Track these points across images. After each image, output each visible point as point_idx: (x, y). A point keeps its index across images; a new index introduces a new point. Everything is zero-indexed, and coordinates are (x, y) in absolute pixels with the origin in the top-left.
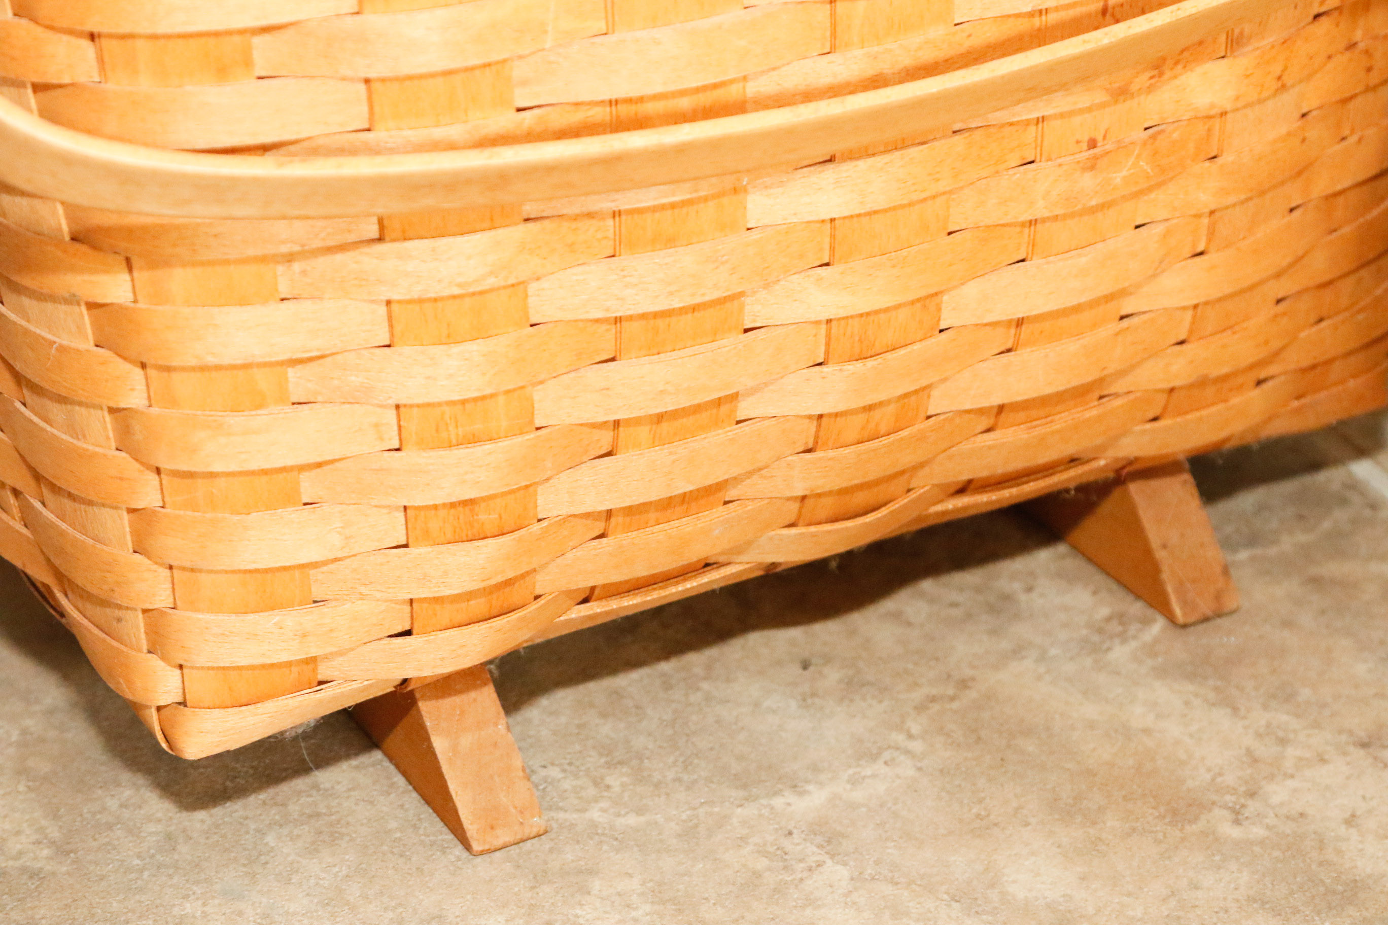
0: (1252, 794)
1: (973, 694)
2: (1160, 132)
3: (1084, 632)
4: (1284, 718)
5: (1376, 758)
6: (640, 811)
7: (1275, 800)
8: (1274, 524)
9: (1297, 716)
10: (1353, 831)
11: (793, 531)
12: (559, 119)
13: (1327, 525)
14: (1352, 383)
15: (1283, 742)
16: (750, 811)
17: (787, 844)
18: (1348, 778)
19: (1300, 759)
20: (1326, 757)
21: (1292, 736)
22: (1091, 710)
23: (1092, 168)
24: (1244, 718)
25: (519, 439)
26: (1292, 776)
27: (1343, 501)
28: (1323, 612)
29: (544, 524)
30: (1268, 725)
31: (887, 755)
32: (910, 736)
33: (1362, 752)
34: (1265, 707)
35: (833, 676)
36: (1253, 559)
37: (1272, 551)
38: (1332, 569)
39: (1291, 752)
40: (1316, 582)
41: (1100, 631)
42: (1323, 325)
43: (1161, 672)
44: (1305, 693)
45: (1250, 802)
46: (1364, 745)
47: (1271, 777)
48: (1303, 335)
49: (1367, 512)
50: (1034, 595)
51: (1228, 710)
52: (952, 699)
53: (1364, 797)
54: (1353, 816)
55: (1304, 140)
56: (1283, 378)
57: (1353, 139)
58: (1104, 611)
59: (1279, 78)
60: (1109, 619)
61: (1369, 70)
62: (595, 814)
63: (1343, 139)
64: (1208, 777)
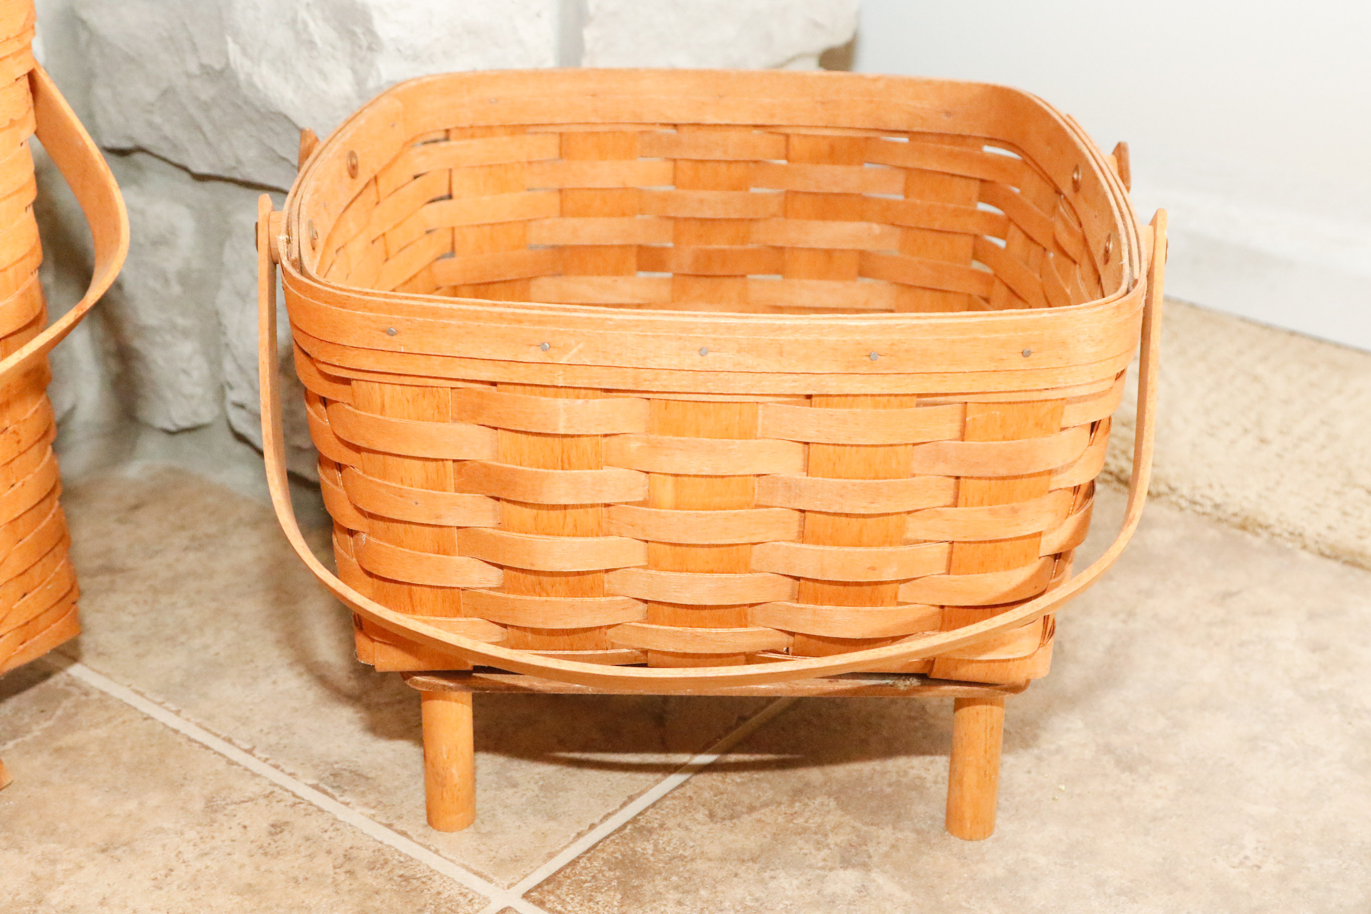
0: (39, 902)
4: (53, 846)
5: (112, 857)
7: (54, 902)
8: (27, 720)
9: (59, 842)
10: (105, 908)
13: (59, 712)
14: (54, 627)
15: (54, 862)
18: (97, 875)
19: (66, 870)
20: (82, 865)
21: (58, 857)
24: (27, 853)
26: (63, 883)
27: (67, 694)
28: (66, 770)
30: (43, 854)
33: (103, 856)
34: (39, 842)
36: (17, 745)
37: (28, 738)
38: (68, 740)
39: (59, 867)
40: (58, 751)
42: (26, 597)
44: (63, 826)
45: (39, 908)
46: (103, 851)
47: (50, 888)
48: (15, 607)
49: (84, 698)
51: (16, 850)
53: (109, 885)
54: (104, 899)
56: (8, 635)
57: (19, 484)
61: (19, 442)
63: (12, 486)
64: (10, 898)
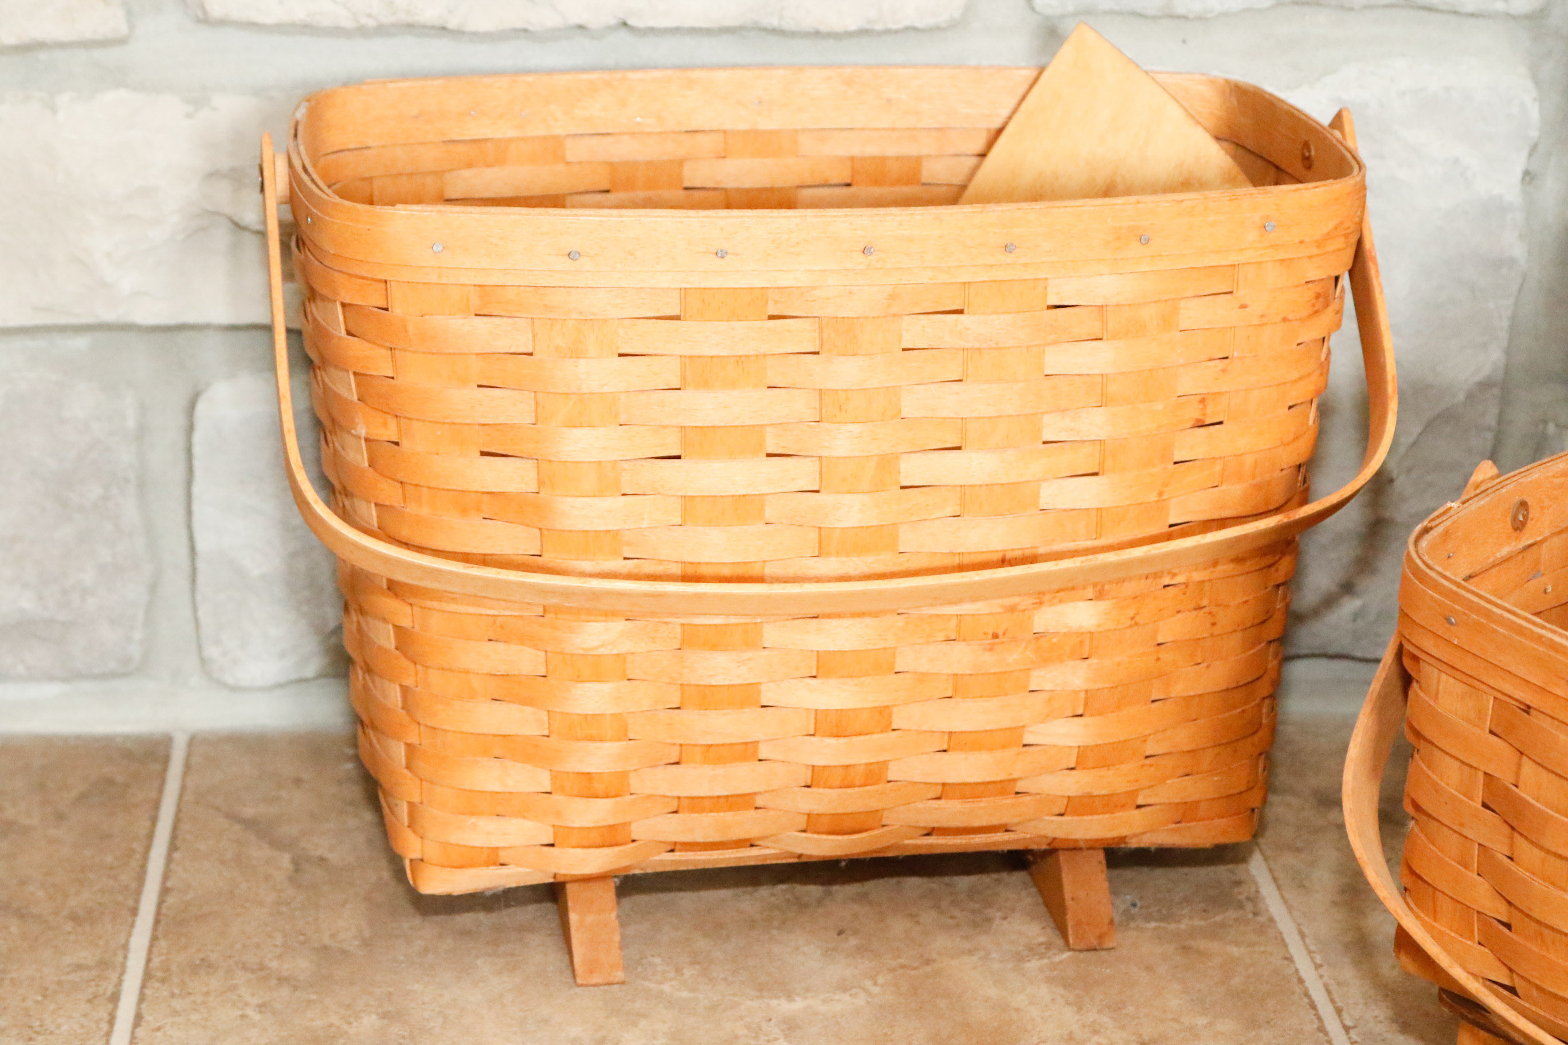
1: (928, 969)
2: (1042, 637)
3: (1021, 948)
4: (1107, 1020)
6: (693, 990)
8: (1186, 911)
9: (1115, 1020)
11: (803, 835)
12: (648, 568)
13: (1218, 918)
14: (1217, 822)
15: (1096, 1032)
16: (756, 1004)
17: (765, 1026)
21: (1102, 1030)
22: (993, 992)
23: (991, 650)
24: (1082, 1015)
25: (617, 744)
27: (1241, 907)
28: (1176, 967)
29: (633, 797)
30: (1094, 1022)
31: (854, 991)
32: (875, 984)
34: (1100, 1012)
36: (1156, 928)
37: (1172, 926)
38: (1202, 944)
40: (1186, 949)
41: (1031, 949)
42: (1190, 779)
43: (1050, 980)
44: (1130, 1009)
48: (1170, 782)
49: (1250, 916)
50: (1005, 923)
51: (1076, 1009)
52: (915, 969)
55: (1158, 659)
57: (1205, 666)
58: (1042, 939)
59: (1132, 618)
60: (1041, 944)
61: (1214, 625)
62: (666, 988)
63: (1195, 664)
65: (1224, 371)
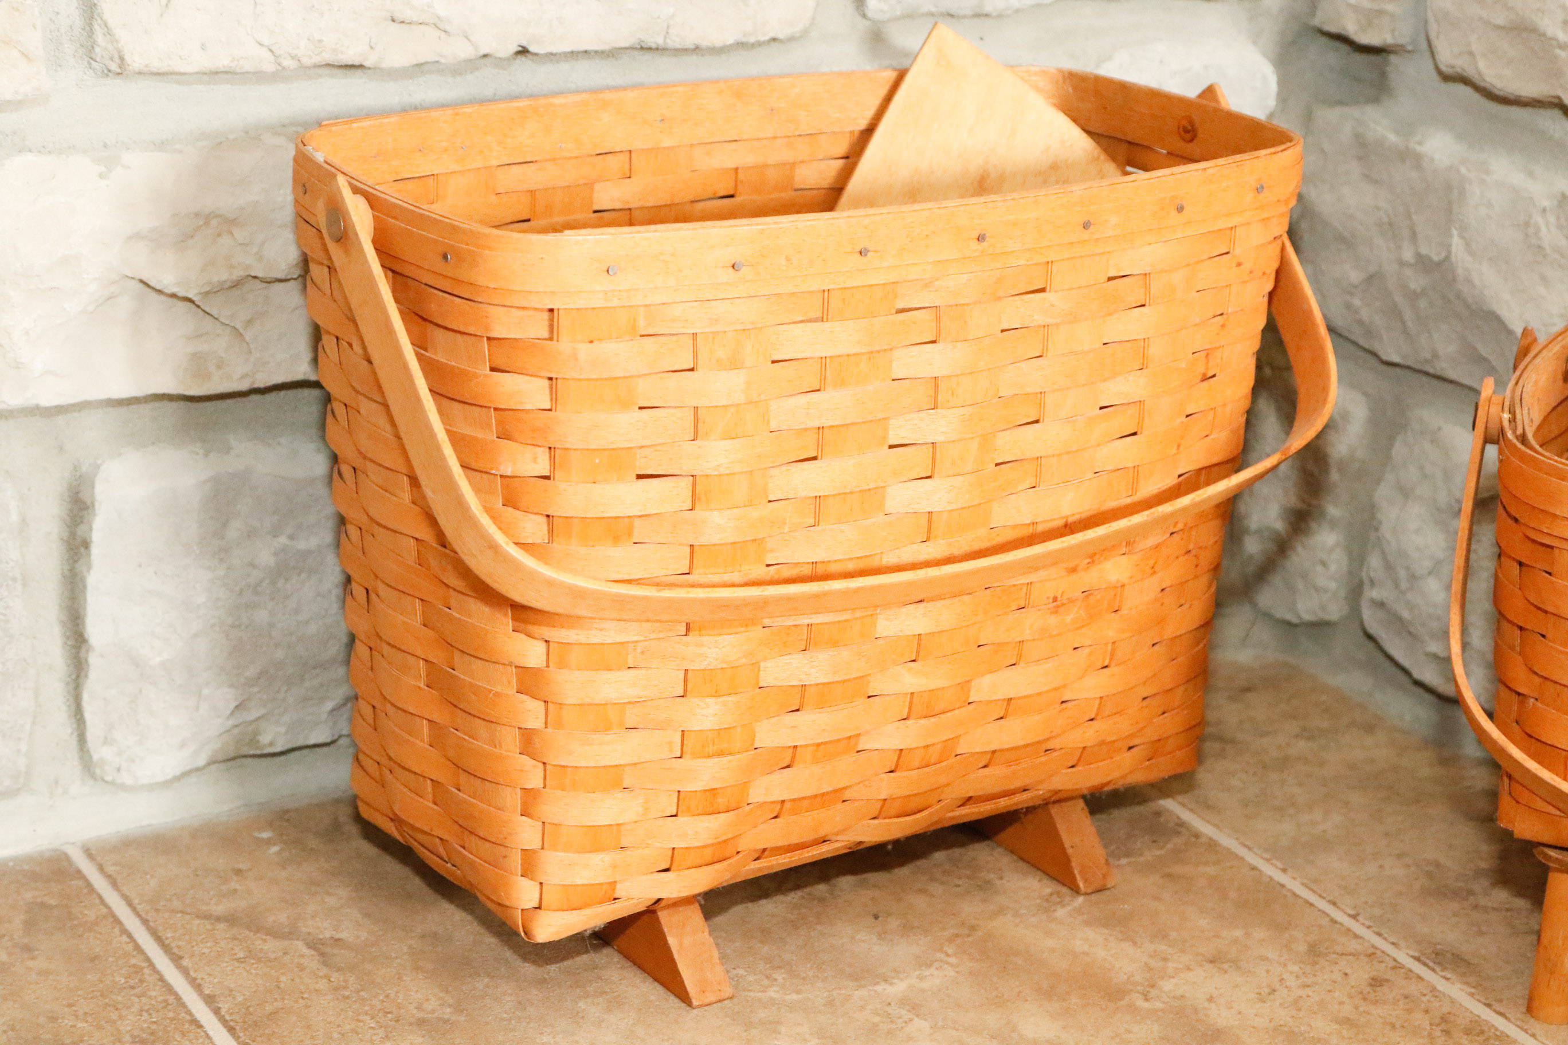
0: (1153, 986)
1: (980, 933)
2: (1090, 594)
3: (1038, 901)
4: (1164, 947)
5: (1219, 968)
6: (798, 992)
7: (1166, 989)
8: (1139, 845)
9: (1170, 946)
10: (1213, 1005)
11: (875, 822)
12: (787, 572)
13: (1170, 846)
15: (1165, 959)
16: (862, 992)
17: (890, 1010)
18: (1205, 978)
19: (1177, 969)
20: (1191, 967)
21: (1170, 957)
22: (1050, 943)
23: (1056, 612)
24: (1140, 947)
25: (745, 755)
26: (1173, 977)
27: (1178, 833)
28: (1176, 893)
29: (751, 807)
30: (1155, 951)
31: (936, 964)
32: (948, 955)
33: (1211, 966)
34: (1152, 942)
35: (894, 923)
36: (1129, 863)
37: (1141, 859)
38: (1177, 869)
39: (1171, 965)
40: (1169, 876)
41: (1047, 900)
42: (1166, 716)
43: (1087, 923)
44: (1173, 935)
45: (1152, 990)
46: (1211, 962)
47: (1162, 978)
48: (1154, 721)
49: (1193, 839)
50: (1004, 881)
51: (1131, 944)
52: (969, 936)
53: (1216, 988)
54: (1211, 997)
55: (1162, 604)
56: (1142, 747)
57: (1187, 606)
58: (1048, 891)
59: (1153, 567)
60: (1051, 895)
61: (1196, 567)
62: (772, 994)
63: (1181, 606)
64: (1125, 977)
65: (1223, 326)
